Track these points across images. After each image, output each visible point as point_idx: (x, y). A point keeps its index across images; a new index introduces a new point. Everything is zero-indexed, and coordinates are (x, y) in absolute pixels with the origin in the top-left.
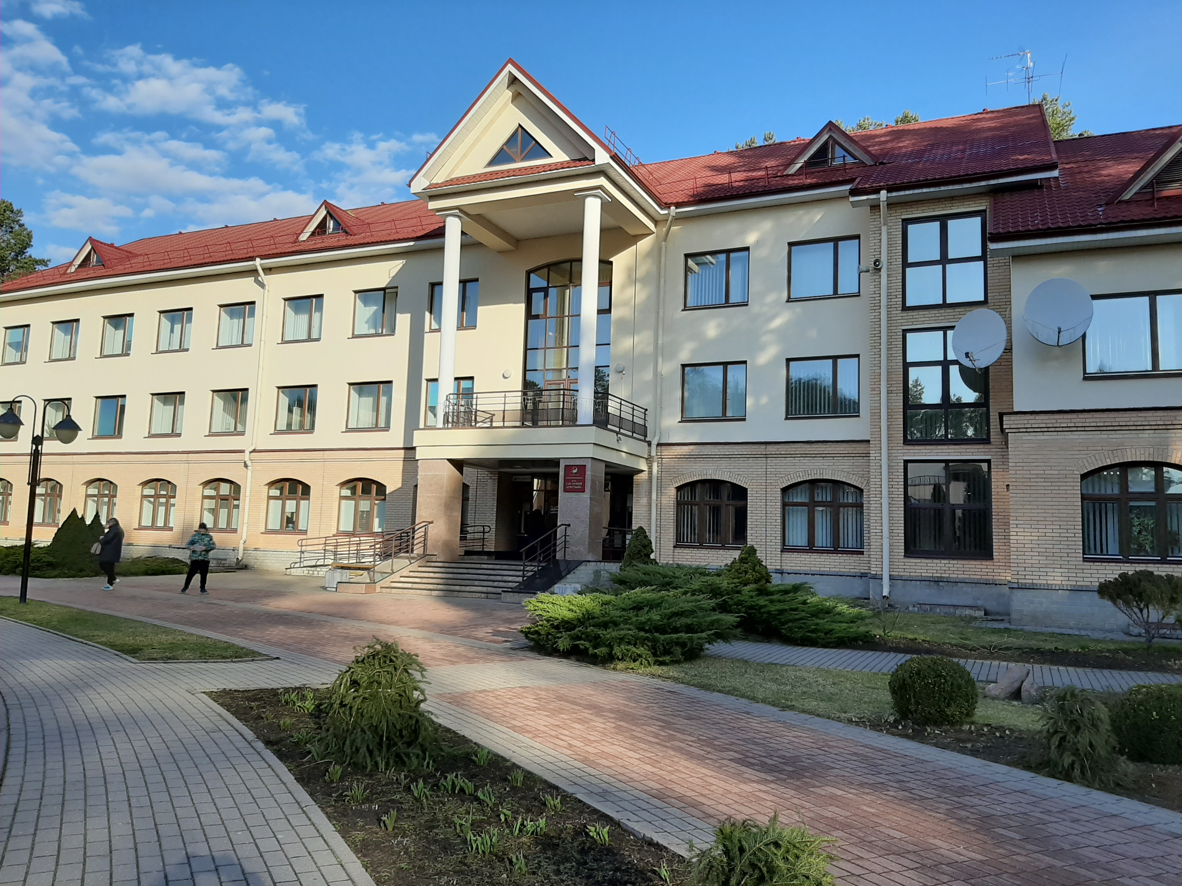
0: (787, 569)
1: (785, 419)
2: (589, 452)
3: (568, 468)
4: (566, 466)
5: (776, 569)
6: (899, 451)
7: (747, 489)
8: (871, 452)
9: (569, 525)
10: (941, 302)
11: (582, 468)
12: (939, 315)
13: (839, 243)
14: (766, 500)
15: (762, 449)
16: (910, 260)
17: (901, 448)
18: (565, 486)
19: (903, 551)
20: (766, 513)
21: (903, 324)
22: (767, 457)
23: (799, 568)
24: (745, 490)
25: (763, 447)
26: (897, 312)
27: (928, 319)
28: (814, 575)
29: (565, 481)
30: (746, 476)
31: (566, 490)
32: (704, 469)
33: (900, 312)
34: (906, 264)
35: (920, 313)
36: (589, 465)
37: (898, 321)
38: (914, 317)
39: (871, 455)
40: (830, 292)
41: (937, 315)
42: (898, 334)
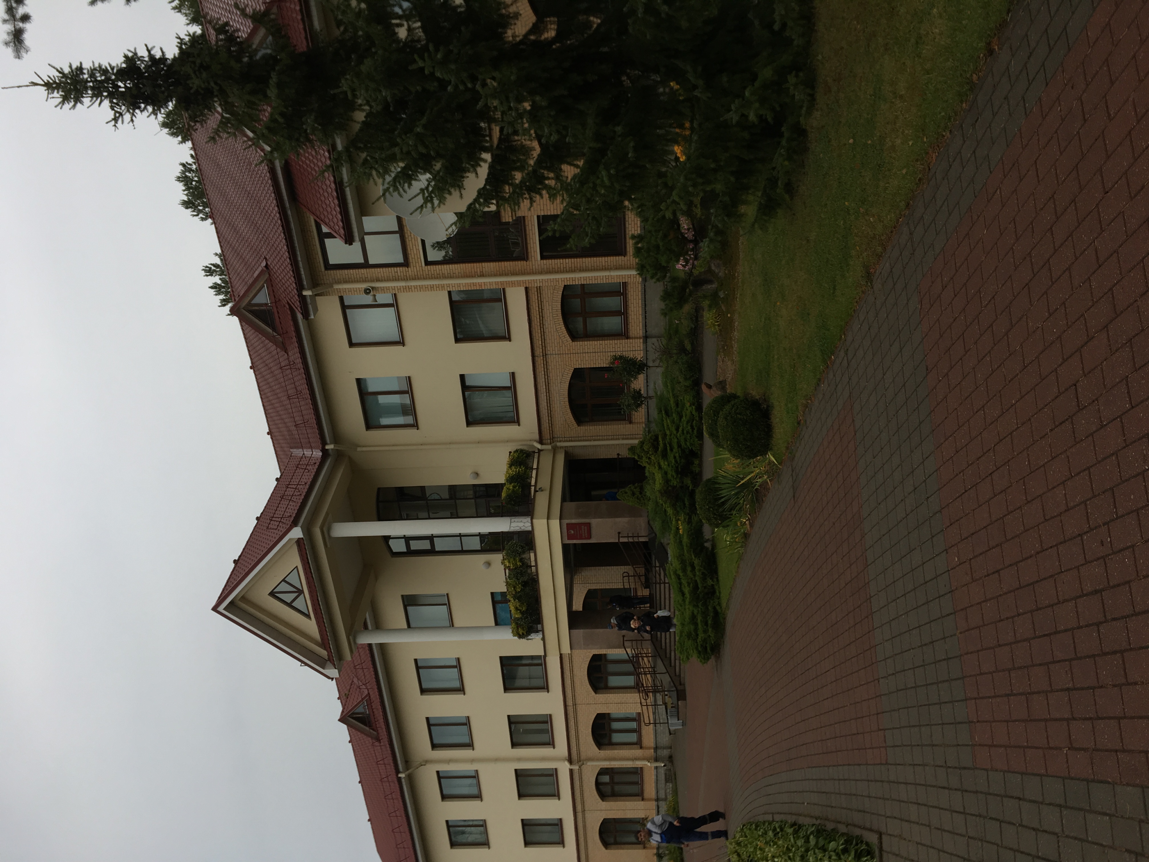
0: (643, 333)
1: (510, 341)
2: (555, 524)
3: (570, 537)
4: (568, 539)
5: (643, 343)
6: (534, 264)
7: (575, 369)
8: (536, 286)
9: (619, 533)
10: (398, 235)
11: (570, 526)
12: (410, 237)
13: (346, 304)
14: (583, 353)
15: (539, 361)
16: (361, 261)
17: (531, 262)
18: (585, 539)
19: (620, 257)
20: (595, 352)
21: (420, 265)
22: (546, 354)
23: (641, 323)
24: (576, 370)
25: (536, 358)
26: (410, 271)
27: (414, 246)
28: (645, 312)
29: (581, 538)
30: (563, 370)
31: (590, 537)
32: (560, 403)
33: (409, 269)
34: (366, 265)
35: (409, 253)
36: (566, 522)
37: (418, 270)
38: (413, 257)
39: (539, 285)
40: (392, 310)
41: (410, 239)
42: (429, 269)
